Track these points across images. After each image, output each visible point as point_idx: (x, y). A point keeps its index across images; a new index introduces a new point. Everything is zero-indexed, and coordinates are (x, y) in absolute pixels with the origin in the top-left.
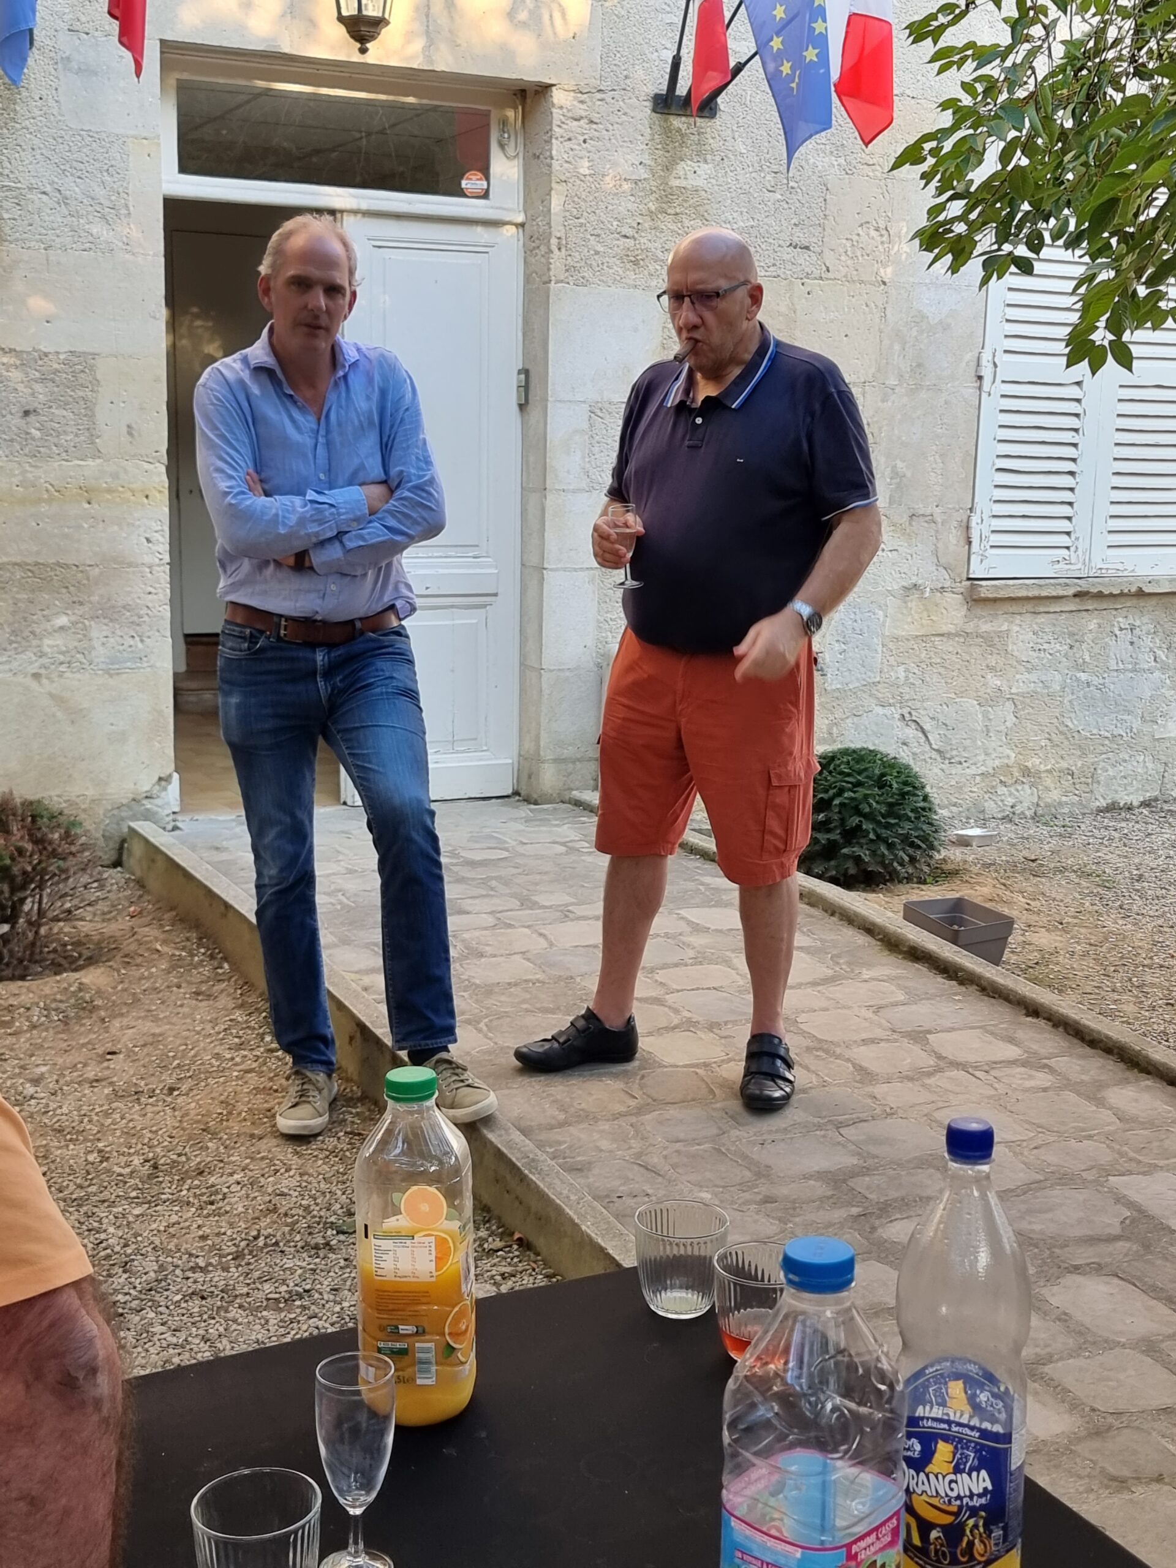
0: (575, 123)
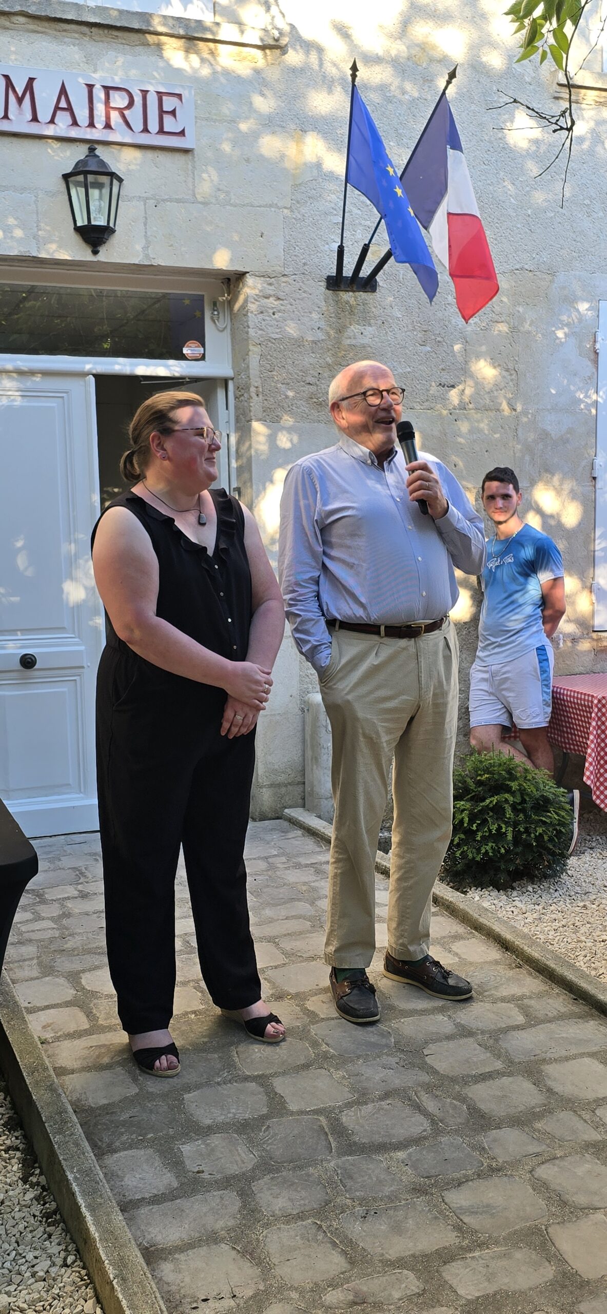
0: (266, 300)
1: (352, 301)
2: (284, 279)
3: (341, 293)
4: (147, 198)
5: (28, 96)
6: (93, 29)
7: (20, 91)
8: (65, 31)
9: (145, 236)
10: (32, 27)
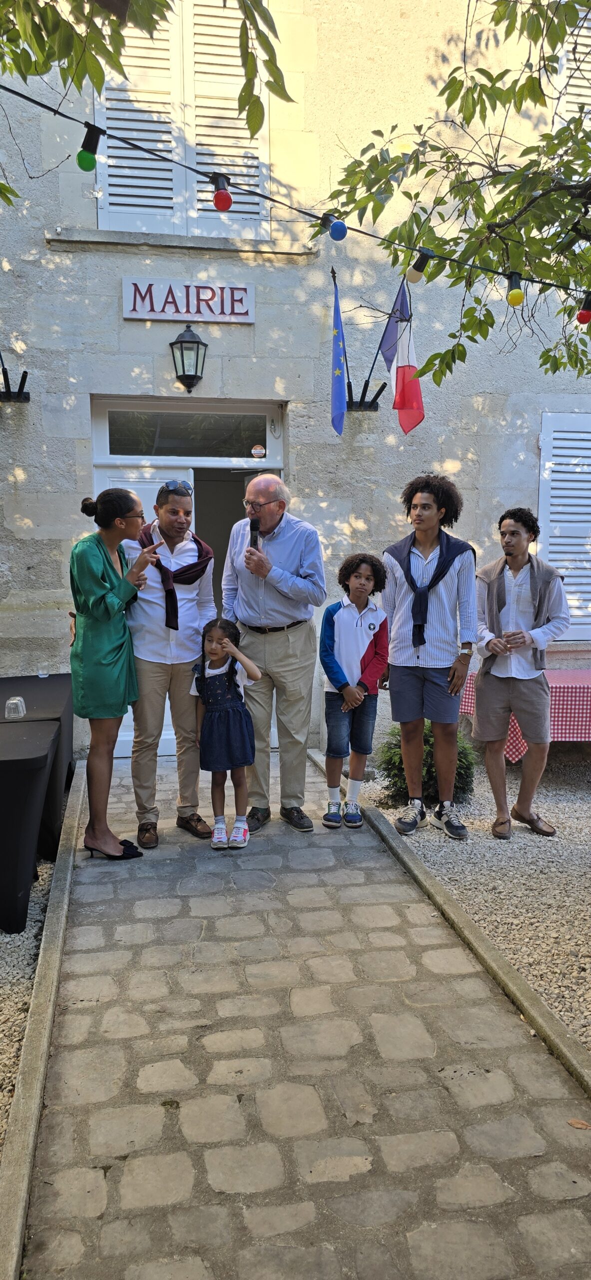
0: (301, 419)
1: (361, 417)
2: (313, 404)
3: (353, 413)
4: (224, 356)
5: (148, 296)
6: (190, 251)
7: (143, 291)
8: (173, 253)
9: (222, 380)
10: (151, 252)
